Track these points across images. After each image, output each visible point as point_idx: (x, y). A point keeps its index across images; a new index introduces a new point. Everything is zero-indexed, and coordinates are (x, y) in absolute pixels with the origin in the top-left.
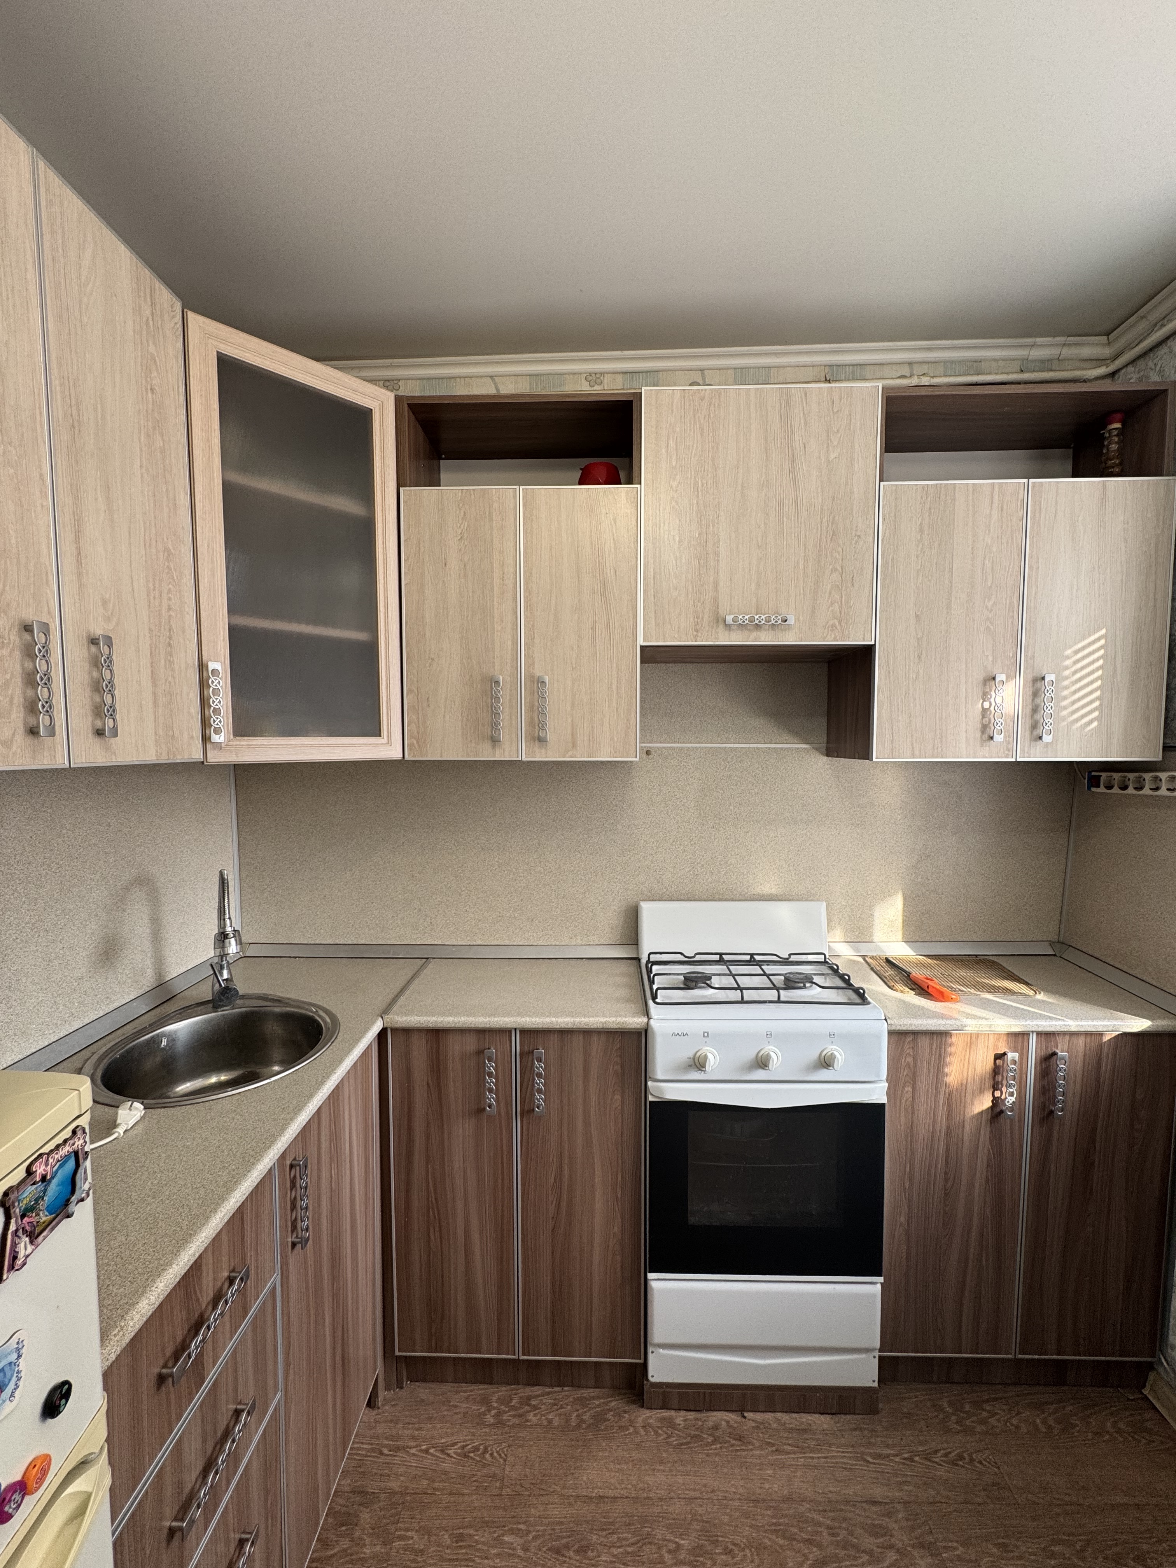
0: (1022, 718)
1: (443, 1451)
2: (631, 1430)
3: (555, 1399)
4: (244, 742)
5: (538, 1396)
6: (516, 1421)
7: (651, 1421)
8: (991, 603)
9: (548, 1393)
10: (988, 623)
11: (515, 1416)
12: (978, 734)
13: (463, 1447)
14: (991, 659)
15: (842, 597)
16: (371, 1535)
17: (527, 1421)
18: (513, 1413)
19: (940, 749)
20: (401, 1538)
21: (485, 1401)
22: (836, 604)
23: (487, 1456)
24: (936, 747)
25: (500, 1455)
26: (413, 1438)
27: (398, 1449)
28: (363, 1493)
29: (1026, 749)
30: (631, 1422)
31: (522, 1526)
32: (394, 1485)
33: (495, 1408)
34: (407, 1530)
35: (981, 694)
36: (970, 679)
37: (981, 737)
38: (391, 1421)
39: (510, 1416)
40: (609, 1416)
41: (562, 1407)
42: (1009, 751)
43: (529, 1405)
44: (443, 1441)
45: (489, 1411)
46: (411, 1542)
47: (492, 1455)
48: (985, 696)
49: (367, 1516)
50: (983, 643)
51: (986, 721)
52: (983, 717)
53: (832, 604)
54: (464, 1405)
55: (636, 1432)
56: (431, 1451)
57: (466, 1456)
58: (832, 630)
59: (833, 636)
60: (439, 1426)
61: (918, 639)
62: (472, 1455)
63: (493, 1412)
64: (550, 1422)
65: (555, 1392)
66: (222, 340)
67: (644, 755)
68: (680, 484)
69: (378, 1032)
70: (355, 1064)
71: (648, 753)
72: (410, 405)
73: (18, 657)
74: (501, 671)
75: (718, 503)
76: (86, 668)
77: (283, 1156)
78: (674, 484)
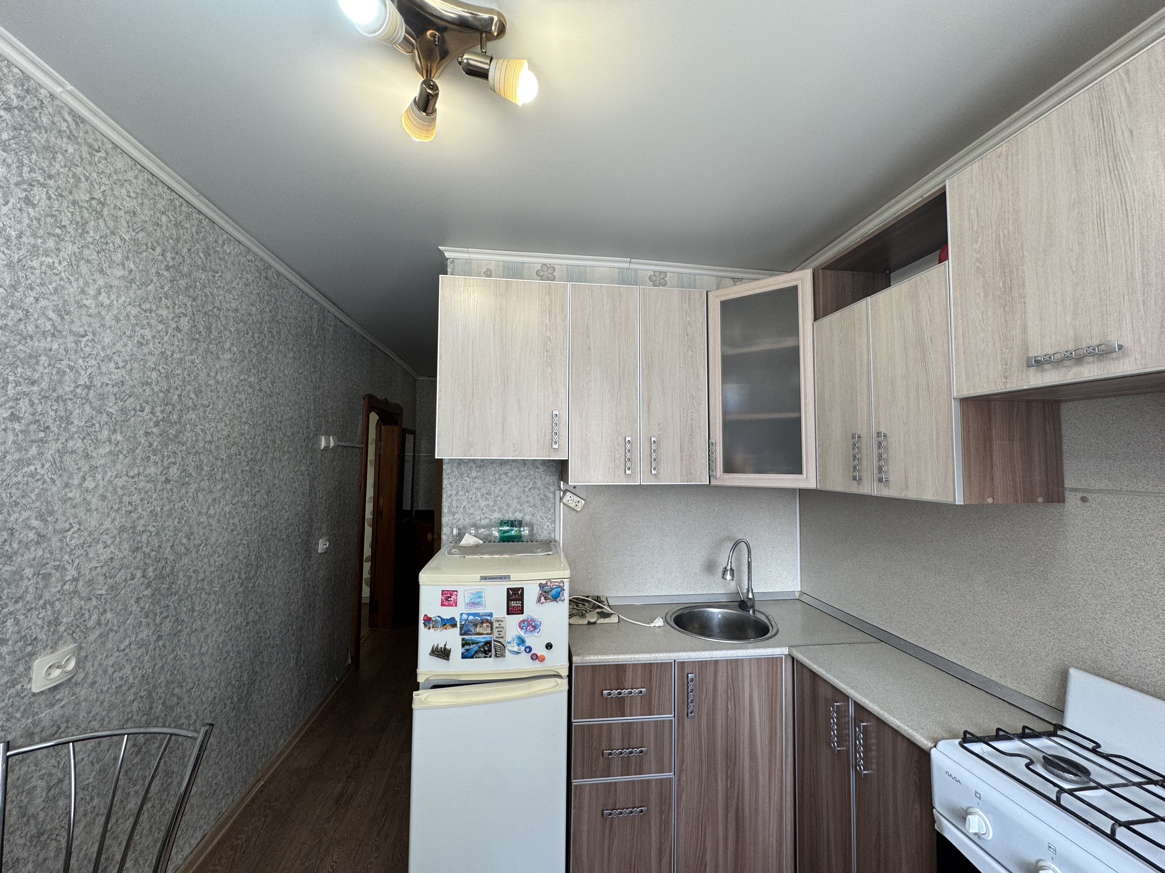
4: (727, 476)
66: (722, 295)
67: (1079, 503)
68: (982, 243)
69: (786, 655)
70: (758, 660)
71: (1084, 500)
72: (823, 269)
73: (624, 448)
74: (862, 429)
75: (1022, 245)
76: (649, 449)
77: (682, 664)
78: (977, 246)
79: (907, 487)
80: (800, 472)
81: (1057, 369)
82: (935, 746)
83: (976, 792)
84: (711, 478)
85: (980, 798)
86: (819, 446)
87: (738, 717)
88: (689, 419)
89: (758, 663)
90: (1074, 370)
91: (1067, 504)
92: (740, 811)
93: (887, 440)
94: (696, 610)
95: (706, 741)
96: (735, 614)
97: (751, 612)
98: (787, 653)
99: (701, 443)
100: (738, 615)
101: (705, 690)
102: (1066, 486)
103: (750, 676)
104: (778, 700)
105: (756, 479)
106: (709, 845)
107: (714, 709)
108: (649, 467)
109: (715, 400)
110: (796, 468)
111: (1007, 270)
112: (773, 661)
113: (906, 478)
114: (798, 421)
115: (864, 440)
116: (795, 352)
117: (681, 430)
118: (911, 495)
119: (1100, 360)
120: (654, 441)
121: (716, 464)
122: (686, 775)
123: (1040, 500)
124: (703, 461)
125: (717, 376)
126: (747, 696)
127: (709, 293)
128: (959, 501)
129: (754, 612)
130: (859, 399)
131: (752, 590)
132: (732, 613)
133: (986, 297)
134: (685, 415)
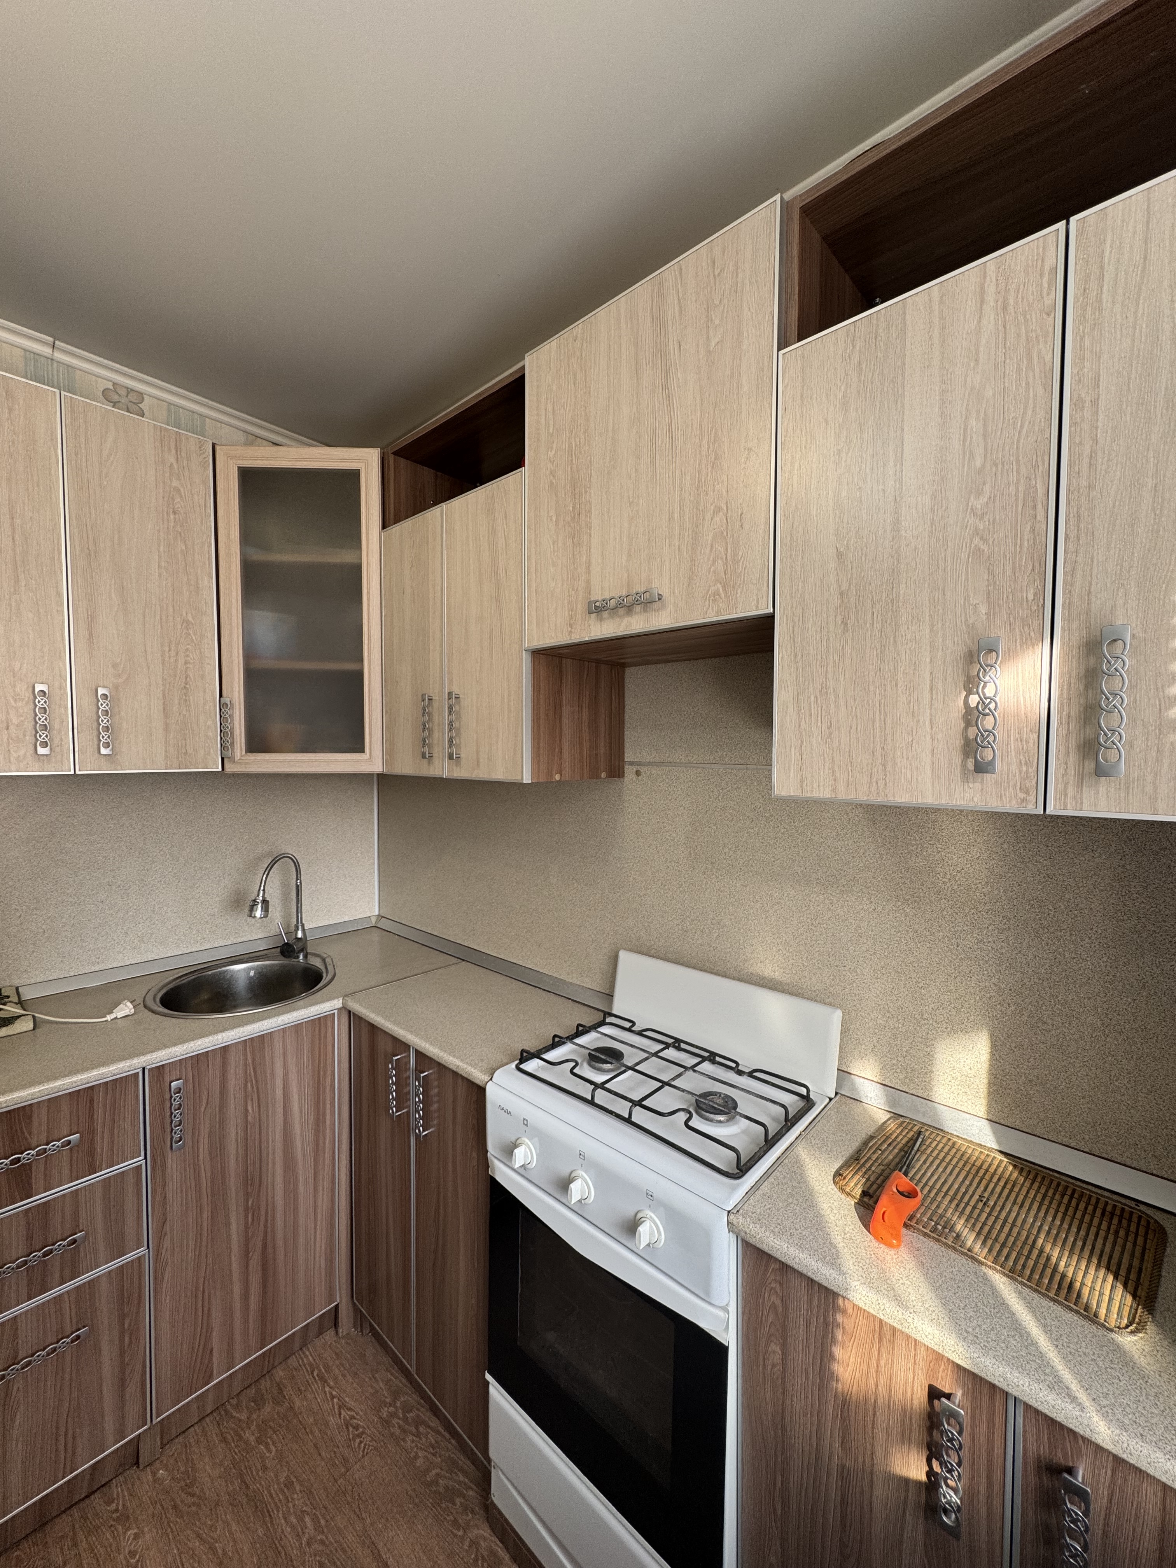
0: (1060, 723)
1: (340, 1407)
2: (460, 1533)
3: (437, 1442)
4: (253, 757)
5: (429, 1427)
6: (397, 1431)
7: (482, 1543)
8: (983, 500)
9: (438, 1432)
10: (977, 541)
11: (400, 1427)
12: (957, 758)
13: (352, 1417)
14: (983, 609)
15: (727, 550)
16: (258, 1426)
17: (404, 1440)
18: (401, 1422)
19: (881, 784)
20: (267, 1446)
21: (396, 1395)
22: (719, 561)
23: (358, 1440)
24: (874, 780)
25: (364, 1448)
26: (335, 1379)
27: (322, 1378)
28: (281, 1391)
29: (1071, 791)
30: (467, 1528)
31: (323, 1522)
32: (298, 1403)
33: (396, 1407)
34: (274, 1444)
35: (962, 680)
36: (940, 654)
37: (964, 765)
38: (336, 1354)
39: (398, 1423)
40: (458, 1501)
41: (434, 1455)
42: (1027, 793)
43: (417, 1429)
44: (347, 1399)
45: (390, 1405)
46: (268, 1455)
47: (361, 1442)
48: (971, 684)
49: (269, 1410)
50: (967, 579)
51: (972, 732)
52: (968, 724)
53: (714, 561)
54: (381, 1385)
55: (462, 1539)
56: (335, 1400)
57: (347, 1428)
58: (714, 601)
59: (716, 608)
60: (355, 1385)
61: (842, 594)
62: (351, 1429)
63: (392, 1409)
64: (416, 1457)
65: (443, 1436)
66: (240, 457)
67: (634, 776)
68: (556, 452)
69: (339, 1009)
70: (297, 1028)
71: (638, 773)
72: (394, 453)
73: (32, 706)
74: (433, 690)
75: (590, 462)
76: (95, 709)
77: (159, 1071)
78: (551, 454)
79: (478, 765)
80: (362, 750)
81: (613, 618)
82: (491, 1079)
83: (524, 1119)
84: (226, 760)
85: (527, 1125)
86: (386, 712)
87: (264, 1118)
88: (181, 661)
89: (297, 1032)
90: (626, 620)
91: (626, 779)
92: (270, 1250)
93: (459, 703)
94: (210, 973)
95: (209, 1174)
96: (277, 965)
97: (301, 957)
98: (341, 1006)
99: (205, 704)
100: (282, 966)
101: (204, 1098)
102: (626, 760)
103: (284, 1054)
104: (329, 1073)
105: (299, 761)
106: (216, 1321)
107: (222, 1122)
108: (96, 742)
109: (231, 634)
110: (356, 744)
111: (577, 492)
112: (321, 1023)
113: (478, 752)
114: (358, 677)
115: (436, 704)
116: (354, 573)
117: (163, 679)
118: (482, 774)
119: (645, 611)
120: (105, 696)
121: (232, 737)
122: (172, 1239)
123: (603, 775)
124: (210, 734)
125: (234, 594)
126: (279, 1082)
127: (217, 448)
128: (527, 779)
129: (306, 957)
130: (431, 647)
131: (303, 926)
132: (273, 965)
133: (556, 521)
134: (173, 653)
